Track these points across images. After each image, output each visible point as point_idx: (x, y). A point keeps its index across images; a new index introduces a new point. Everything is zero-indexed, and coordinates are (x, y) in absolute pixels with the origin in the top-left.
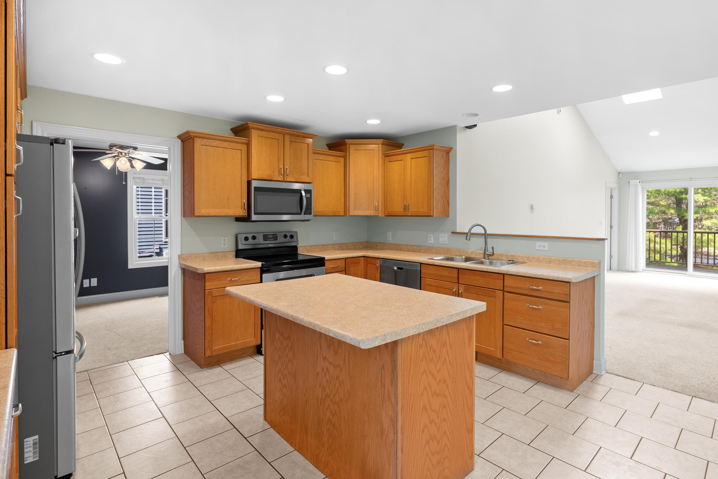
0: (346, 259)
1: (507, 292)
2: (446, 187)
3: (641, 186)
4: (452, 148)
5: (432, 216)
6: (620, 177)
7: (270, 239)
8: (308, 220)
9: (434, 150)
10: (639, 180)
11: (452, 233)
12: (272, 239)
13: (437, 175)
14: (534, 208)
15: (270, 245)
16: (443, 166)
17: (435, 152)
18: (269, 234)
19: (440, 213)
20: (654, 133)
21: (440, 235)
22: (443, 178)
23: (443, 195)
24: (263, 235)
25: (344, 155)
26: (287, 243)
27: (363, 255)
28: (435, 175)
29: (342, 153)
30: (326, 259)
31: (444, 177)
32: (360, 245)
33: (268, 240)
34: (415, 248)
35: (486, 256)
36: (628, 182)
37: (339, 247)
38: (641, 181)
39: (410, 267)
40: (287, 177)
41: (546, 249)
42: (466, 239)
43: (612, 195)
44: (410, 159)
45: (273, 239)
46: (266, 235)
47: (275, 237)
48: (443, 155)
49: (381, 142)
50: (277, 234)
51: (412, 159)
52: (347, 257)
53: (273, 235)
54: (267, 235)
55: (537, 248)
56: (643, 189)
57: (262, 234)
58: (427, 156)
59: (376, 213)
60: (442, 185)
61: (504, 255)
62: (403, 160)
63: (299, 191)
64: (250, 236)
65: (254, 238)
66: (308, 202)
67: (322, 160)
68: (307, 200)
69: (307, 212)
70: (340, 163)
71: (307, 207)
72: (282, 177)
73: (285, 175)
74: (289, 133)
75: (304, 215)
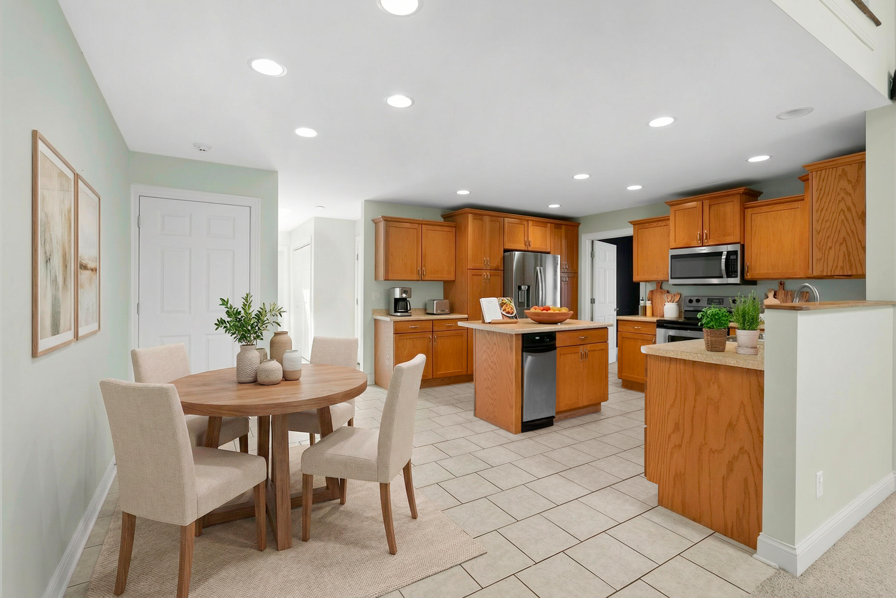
18: (714, 298)
23: (844, 239)
24: (708, 298)
29: (798, 195)
46: (711, 298)
47: (721, 301)
48: (844, 172)
50: (723, 299)
53: (719, 299)
57: (706, 298)
63: (721, 254)
64: (694, 299)
65: (698, 301)
66: (733, 264)
67: (764, 212)
68: (732, 262)
69: (732, 274)
70: (798, 209)
71: (732, 270)
72: (700, 243)
73: (704, 240)
74: (708, 198)
75: (727, 278)
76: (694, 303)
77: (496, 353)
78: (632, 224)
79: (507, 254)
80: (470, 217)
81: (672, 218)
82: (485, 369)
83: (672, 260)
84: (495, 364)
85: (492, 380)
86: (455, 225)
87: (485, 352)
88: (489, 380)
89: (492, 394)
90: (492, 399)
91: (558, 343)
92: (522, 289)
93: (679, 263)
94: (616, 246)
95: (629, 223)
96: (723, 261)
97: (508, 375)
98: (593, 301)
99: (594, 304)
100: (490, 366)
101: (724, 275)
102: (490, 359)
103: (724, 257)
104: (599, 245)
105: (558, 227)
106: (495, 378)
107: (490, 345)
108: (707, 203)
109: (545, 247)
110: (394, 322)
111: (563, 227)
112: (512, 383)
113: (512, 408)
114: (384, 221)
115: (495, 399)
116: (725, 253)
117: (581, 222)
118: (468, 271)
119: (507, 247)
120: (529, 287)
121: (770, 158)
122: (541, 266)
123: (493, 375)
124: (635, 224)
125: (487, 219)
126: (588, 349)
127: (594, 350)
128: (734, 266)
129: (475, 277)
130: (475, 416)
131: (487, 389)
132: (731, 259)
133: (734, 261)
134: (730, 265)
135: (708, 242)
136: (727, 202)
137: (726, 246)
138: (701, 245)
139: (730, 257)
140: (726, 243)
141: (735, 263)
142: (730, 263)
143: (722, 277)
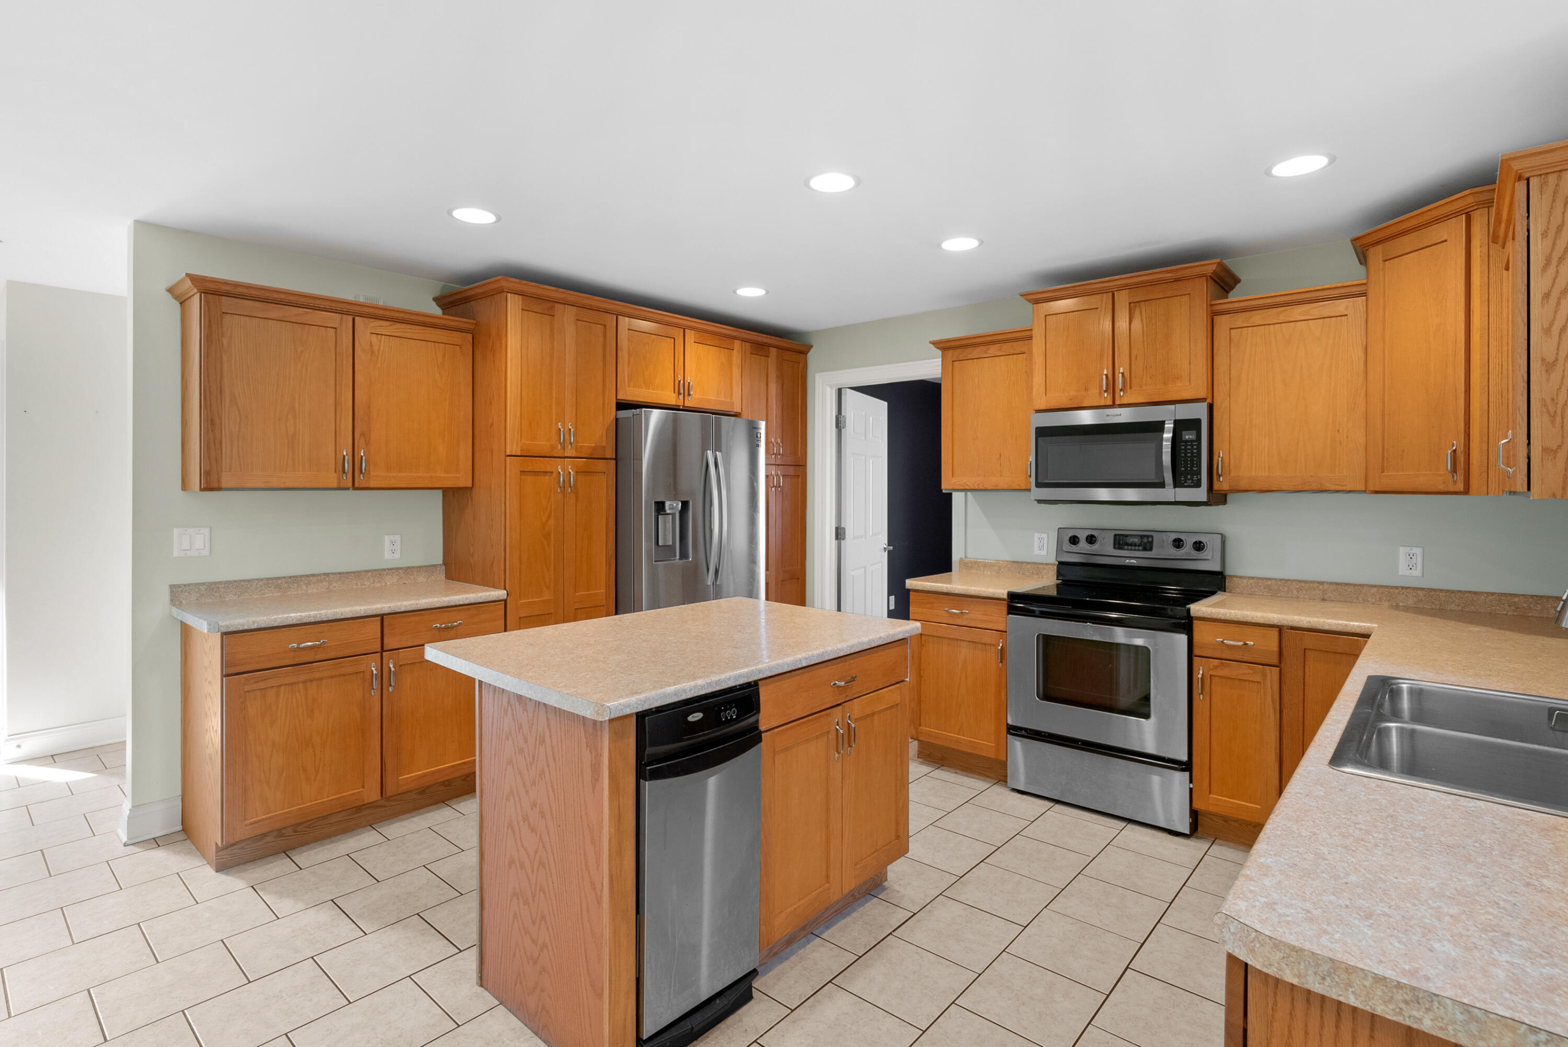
0: (1282, 630)
7: (1131, 545)
8: (1201, 503)
12: (1137, 548)
15: (1127, 561)
18: (1131, 535)
24: (1115, 535)
25: (1364, 288)
26: (1189, 563)
27: (1370, 632)
30: (1192, 613)
33: (1126, 547)
37: (1420, 601)
40: (1122, 393)
45: (1141, 548)
46: (1123, 535)
47: (1146, 542)
49: (1471, 200)
50: (1152, 537)
53: (1142, 537)
54: (1126, 536)
57: (1112, 534)
63: (1158, 427)
64: (1083, 536)
65: (1091, 539)
66: (1189, 453)
67: (1262, 325)
68: (1186, 447)
69: (1186, 479)
70: (1345, 317)
71: (1186, 467)
72: (1109, 397)
73: (1117, 391)
74: (1127, 285)
75: (1175, 487)
76: (1083, 546)
77: (547, 773)
78: (938, 348)
79: (623, 414)
80: (513, 304)
81: (1038, 334)
82: (510, 825)
83: (1039, 439)
84: (543, 816)
85: (533, 872)
86: (472, 327)
87: (510, 762)
88: (522, 866)
89: (534, 922)
90: (535, 942)
91: (766, 719)
92: (668, 512)
93: (1057, 448)
94: (885, 404)
95: (932, 345)
96: (1167, 446)
97: (586, 865)
98: (839, 534)
99: (842, 541)
100: (525, 818)
101: (1168, 477)
102: (527, 792)
103: (1168, 435)
104: (853, 400)
105: (759, 349)
106: (544, 866)
107: (526, 742)
108: (1123, 298)
109: (729, 400)
110: (224, 634)
111: (773, 351)
112: (599, 902)
113: (600, 996)
114: (201, 293)
115: (545, 945)
116: (1169, 426)
117: (815, 342)
118: (506, 460)
119: (630, 393)
120: (685, 504)
121: (1330, 163)
122: (718, 448)
123: (536, 852)
124: (945, 347)
125: (567, 316)
126: (857, 713)
127: (873, 714)
128: (1192, 461)
129: (529, 479)
130: (481, 986)
131: (518, 899)
132: (1183, 439)
133: (1192, 446)
134: (1183, 455)
135: (1126, 395)
136: (1173, 297)
137: (1172, 407)
138: (1109, 402)
139: (1183, 437)
140: (1171, 399)
141: (1195, 451)
142: (1183, 449)
143: (1162, 485)
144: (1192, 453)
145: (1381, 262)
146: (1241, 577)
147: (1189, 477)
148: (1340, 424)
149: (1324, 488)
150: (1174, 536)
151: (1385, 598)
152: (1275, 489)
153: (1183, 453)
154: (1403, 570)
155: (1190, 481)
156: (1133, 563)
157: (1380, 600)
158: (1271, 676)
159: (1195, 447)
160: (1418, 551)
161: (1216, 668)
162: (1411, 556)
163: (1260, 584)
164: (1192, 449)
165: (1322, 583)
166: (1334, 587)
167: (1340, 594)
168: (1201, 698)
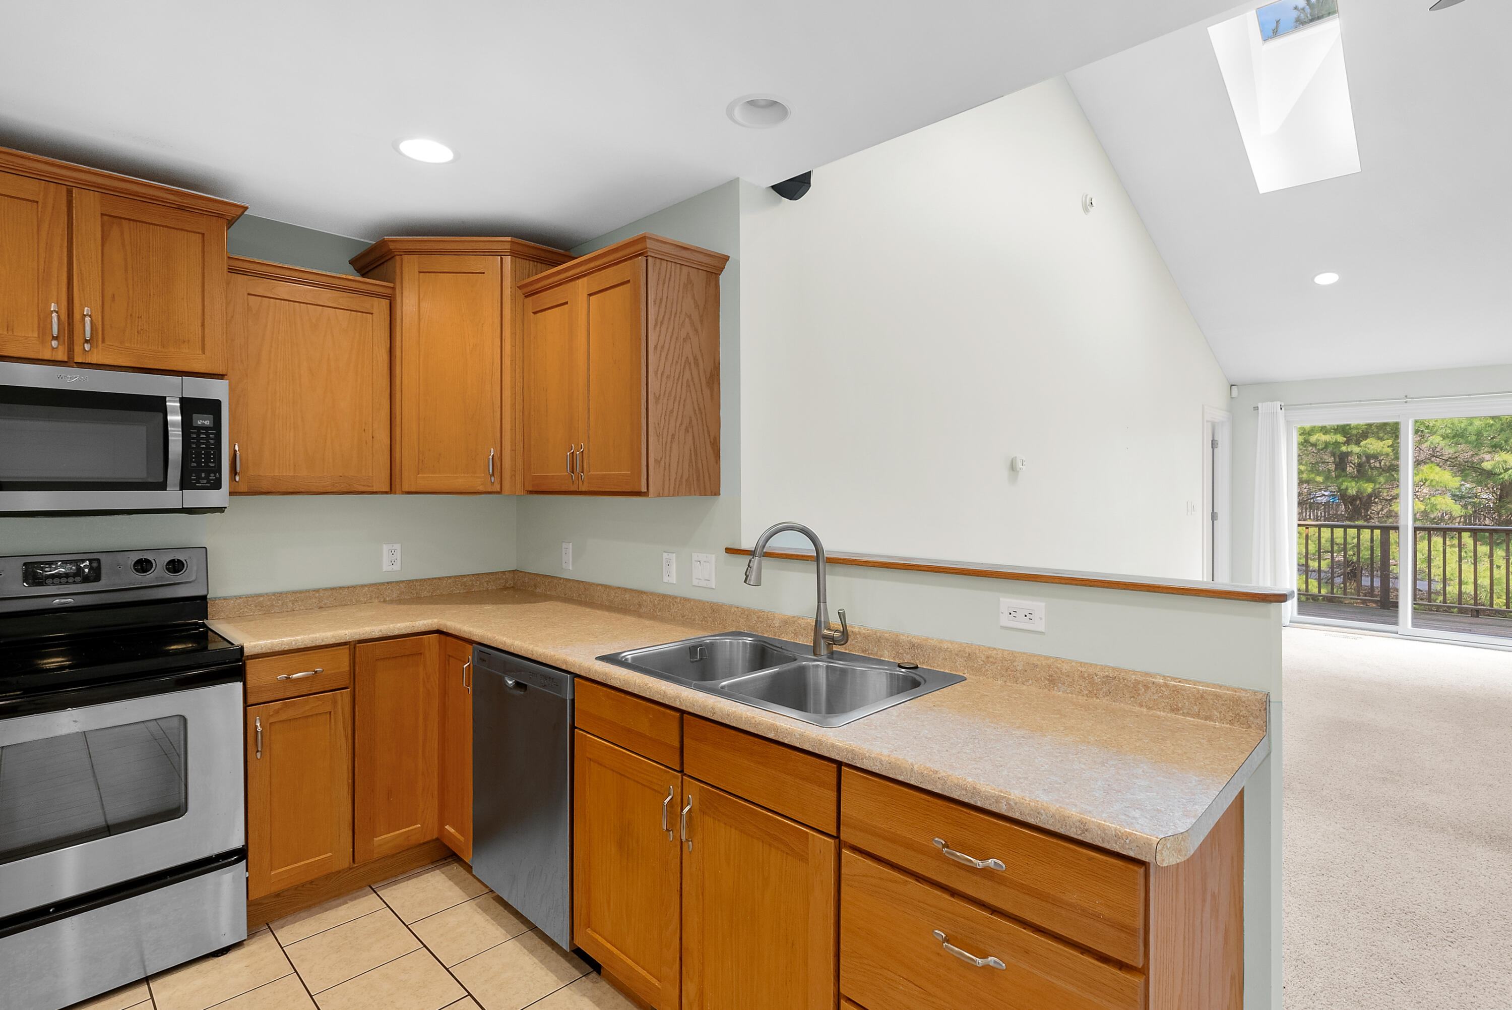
0: (353, 646)
1: (855, 849)
2: (707, 392)
3: (1285, 416)
4: (726, 259)
5: (646, 494)
6: (1233, 396)
7: (58, 576)
8: (221, 510)
9: (650, 259)
10: (1279, 403)
11: (729, 551)
12: (70, 579)
13: (663, 347)
14: (1018, 470)
15: (59, 600)
16: (690, 317)
17: (655, 264)
18: (53, 562)
19: (681, 481)
20: (1327, 279)
21: (695, 556)
22: (691, 359)
23: (691, 421)
24: (25, 564)
25: (389, 291)
26: (155, 590)
27: (435, 627)
28: (656, 347)
29: (377, 282)
30: (247, 652)
31: (695, 358)
32: (488, 582)
33: (48, 581)
34: (627, 596)
35: (820, 644)
36: (1253, 409)
37: (402, 593)
38: (1284, 405)
39: (544, 686)
40: (87, 347)
41: (1040, 626)
42: (745, 582)
43: (1216, 439)
44: (585, 295)
45: (78, 579)
47: (86, 569)
48: (689, 281)
49: (508, 246)
50: (98, 561)
51: (590, 295)
52: (357, 637)
53: (75, 562)
54: (46, 563)
55: (1005, 621)
56: (1288, 423)
57: (21, 562)
58: (629, 281)
59: (493, 483)
60: (688, 386)
61: (887, 640)
62: (567, 303)
63: (159, 404)
66: (203, 443)
67: (286, 300)
68: (198, 435)
69: (199, 478)
70: (371, 315)
71: (199, 463)
72: (61, 348)
73: (78, 340)
74: (98, 186)
75: (182, 489)
96: (175, 432)
101: (174, 474)
103: (175, 417)
108: (87, 203)
116: (176, 405)
132: (194, 425)
133: (208, 435)
134: (194, 446)
135: (95, 350)
136: (177, 229)
137: (177, 380)
138: (61, 356)
139: (194, 421)
140: (175, 369)
141: (212, 441)
142: (194, 438)
143: (162, 486)
144: (208, 444)
145: (417, 272)
146: (225, 599)
147: (203, 475)
148: (365, 424)
149: (353, 489)
150: (136, 557)
151: (374, 596)
152: (303, 490)
153: (194, 443)
154: (386, 567)
155: (205, 481)
156: (70, 602)
157: (371, 599)
158: (342, 700)
159: (212, 436)
160: (397, 547)
161: (277, 712)
162: (393, 551)
163: (250, 603)
164: (208, 438)
165: (317, 591)
166: (330, 593)
167: (335, 599)
168: (259, 757)
